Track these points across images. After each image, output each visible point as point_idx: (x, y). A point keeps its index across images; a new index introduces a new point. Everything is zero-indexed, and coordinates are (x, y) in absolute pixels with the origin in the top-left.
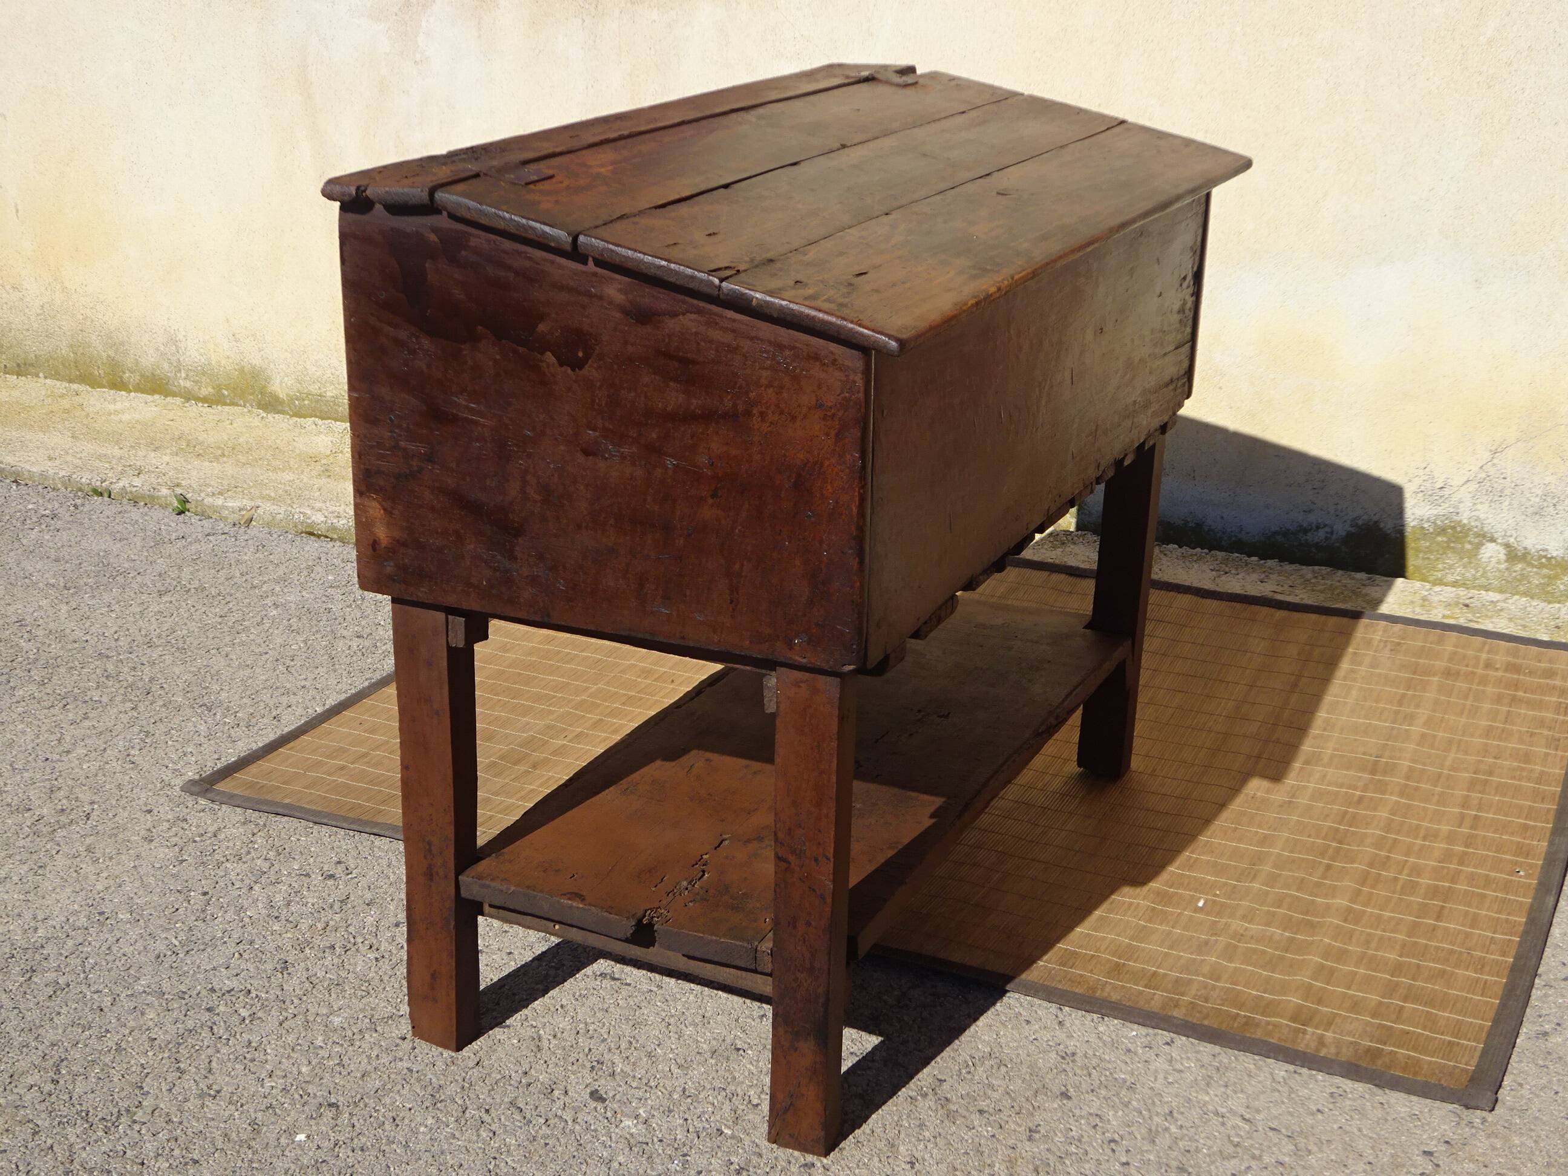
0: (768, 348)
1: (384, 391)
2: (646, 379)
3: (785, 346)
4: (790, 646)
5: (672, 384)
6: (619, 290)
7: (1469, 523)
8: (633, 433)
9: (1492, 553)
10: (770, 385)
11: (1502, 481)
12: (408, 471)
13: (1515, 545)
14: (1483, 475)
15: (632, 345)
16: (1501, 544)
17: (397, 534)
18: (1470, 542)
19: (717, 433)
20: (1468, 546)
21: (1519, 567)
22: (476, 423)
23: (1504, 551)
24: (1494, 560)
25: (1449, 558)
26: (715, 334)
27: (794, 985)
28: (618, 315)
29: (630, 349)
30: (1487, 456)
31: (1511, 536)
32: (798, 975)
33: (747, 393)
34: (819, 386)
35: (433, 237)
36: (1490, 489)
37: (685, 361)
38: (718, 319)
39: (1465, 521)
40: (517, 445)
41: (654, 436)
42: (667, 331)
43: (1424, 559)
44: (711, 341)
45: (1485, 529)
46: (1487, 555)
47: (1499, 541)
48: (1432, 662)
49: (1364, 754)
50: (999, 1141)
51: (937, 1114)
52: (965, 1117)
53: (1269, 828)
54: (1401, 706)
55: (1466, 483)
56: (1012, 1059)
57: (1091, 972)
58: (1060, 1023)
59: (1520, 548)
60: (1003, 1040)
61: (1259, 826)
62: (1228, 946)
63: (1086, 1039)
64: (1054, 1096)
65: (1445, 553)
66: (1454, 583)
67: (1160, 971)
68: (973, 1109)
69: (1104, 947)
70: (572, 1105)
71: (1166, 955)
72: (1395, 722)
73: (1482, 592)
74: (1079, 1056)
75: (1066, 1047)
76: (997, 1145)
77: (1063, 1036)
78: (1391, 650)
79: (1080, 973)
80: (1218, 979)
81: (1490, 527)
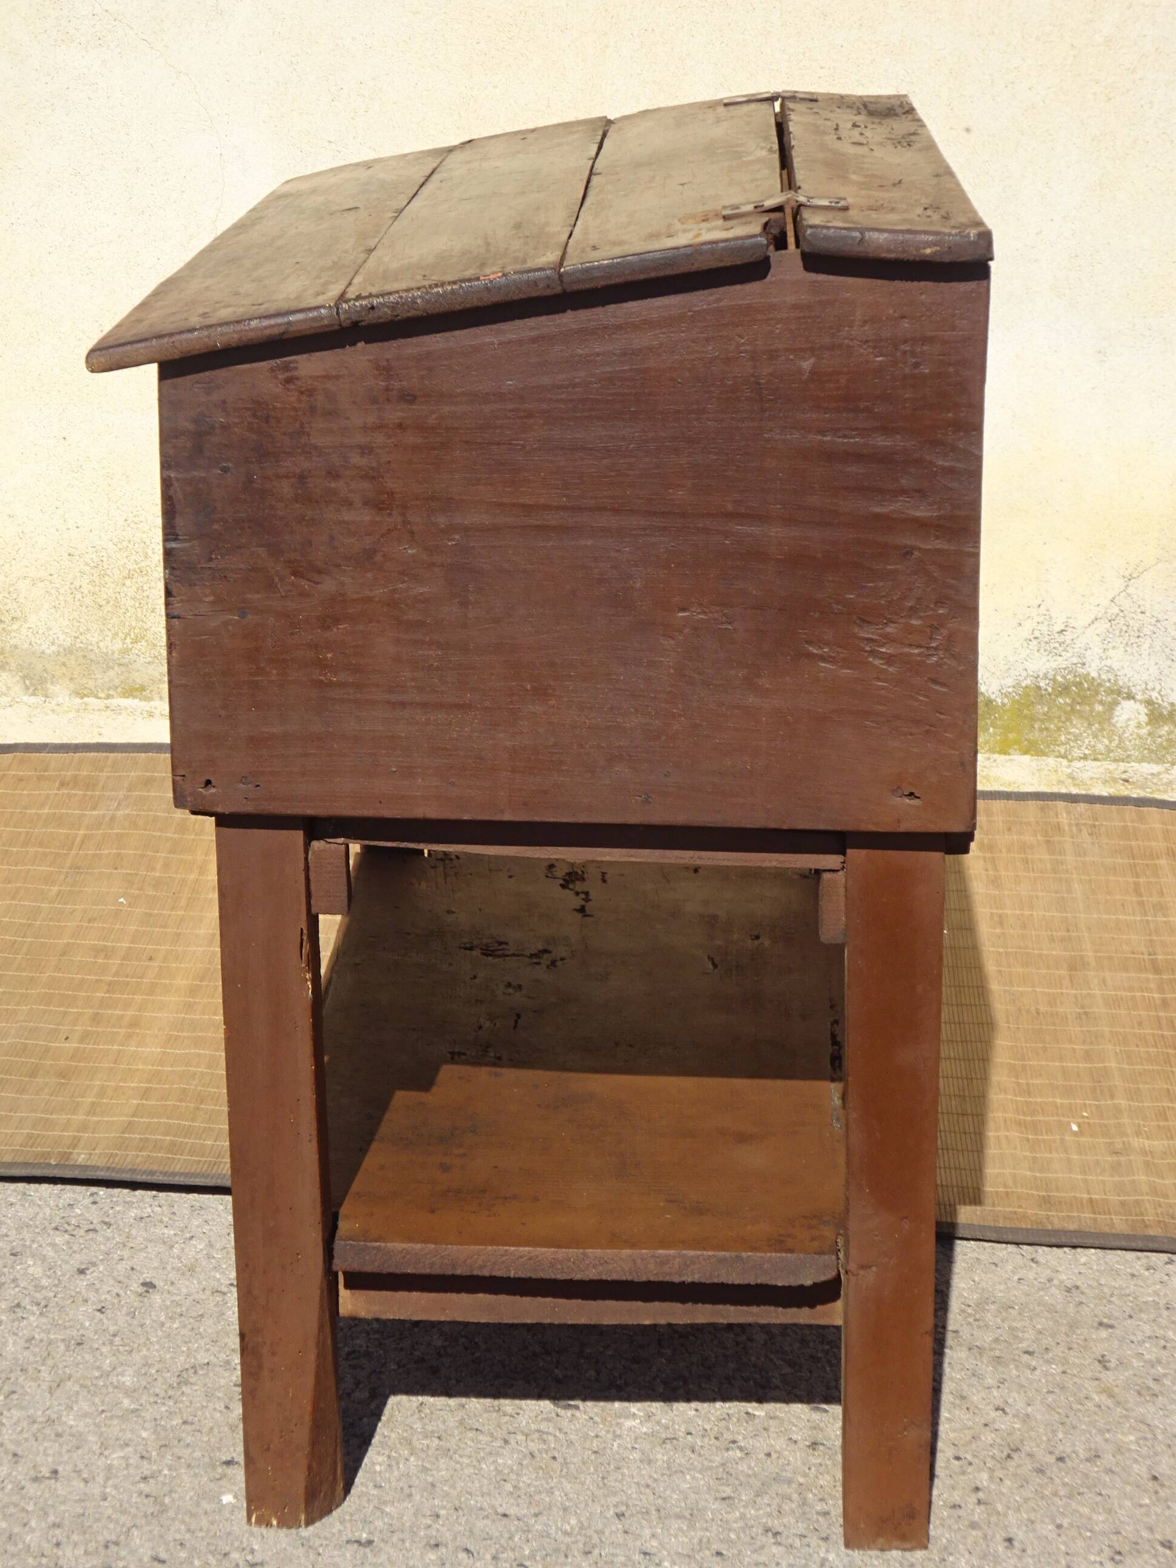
7: (1100, 675)
9: (1129, 714)
11: (1140, 616)
13: (1160, 701)
14: (1116, 610)
16: (1141, 701)
18: (1101, 702)
20: (1099, 708)
23: (1146, 711)
24: (1132, 724)
25: (1075, 726)
30: (1120, 584)
31: (1154, 689)
36: (1125, 628)
39: (1094, 674)
43: (1041, 730)
45: (1121, 683)
46: (1125, 717)
47: (1138, 697)
48: (1146, 843)
49: (1133, 953)
50: (1075, 1375)
51: (982, 1362)
52: (1014, 1360)
53: (1084, 1042)
54: (1141, 895)
55: (1093, 622)
56: (1013, 1301)
57: (1020, 1207)
58: (1032, 1260)
59: (1165, 704)
60: (983, 1284)
61: (1070, 1041)
62: (1147, 1164)
63: (1076, 1271)
64: (1092, 1327)
65: (1069, 720)
66: (1085, 758)
67: (1094, 1197)
68: (1017, 1352)
69: (1010, 1182)
70: (540, 1417)
71: (1085, 1181)
72: (1146, 915)
73: (1133, 764)
74: (1083, 1288)
75: (1061, 1282)
76: (1075, 1379)
77: (1048, 1272)
78: (1090, 834)
79: (1008, 1209)
80: (1166, 1196)
81: (1126, 680)
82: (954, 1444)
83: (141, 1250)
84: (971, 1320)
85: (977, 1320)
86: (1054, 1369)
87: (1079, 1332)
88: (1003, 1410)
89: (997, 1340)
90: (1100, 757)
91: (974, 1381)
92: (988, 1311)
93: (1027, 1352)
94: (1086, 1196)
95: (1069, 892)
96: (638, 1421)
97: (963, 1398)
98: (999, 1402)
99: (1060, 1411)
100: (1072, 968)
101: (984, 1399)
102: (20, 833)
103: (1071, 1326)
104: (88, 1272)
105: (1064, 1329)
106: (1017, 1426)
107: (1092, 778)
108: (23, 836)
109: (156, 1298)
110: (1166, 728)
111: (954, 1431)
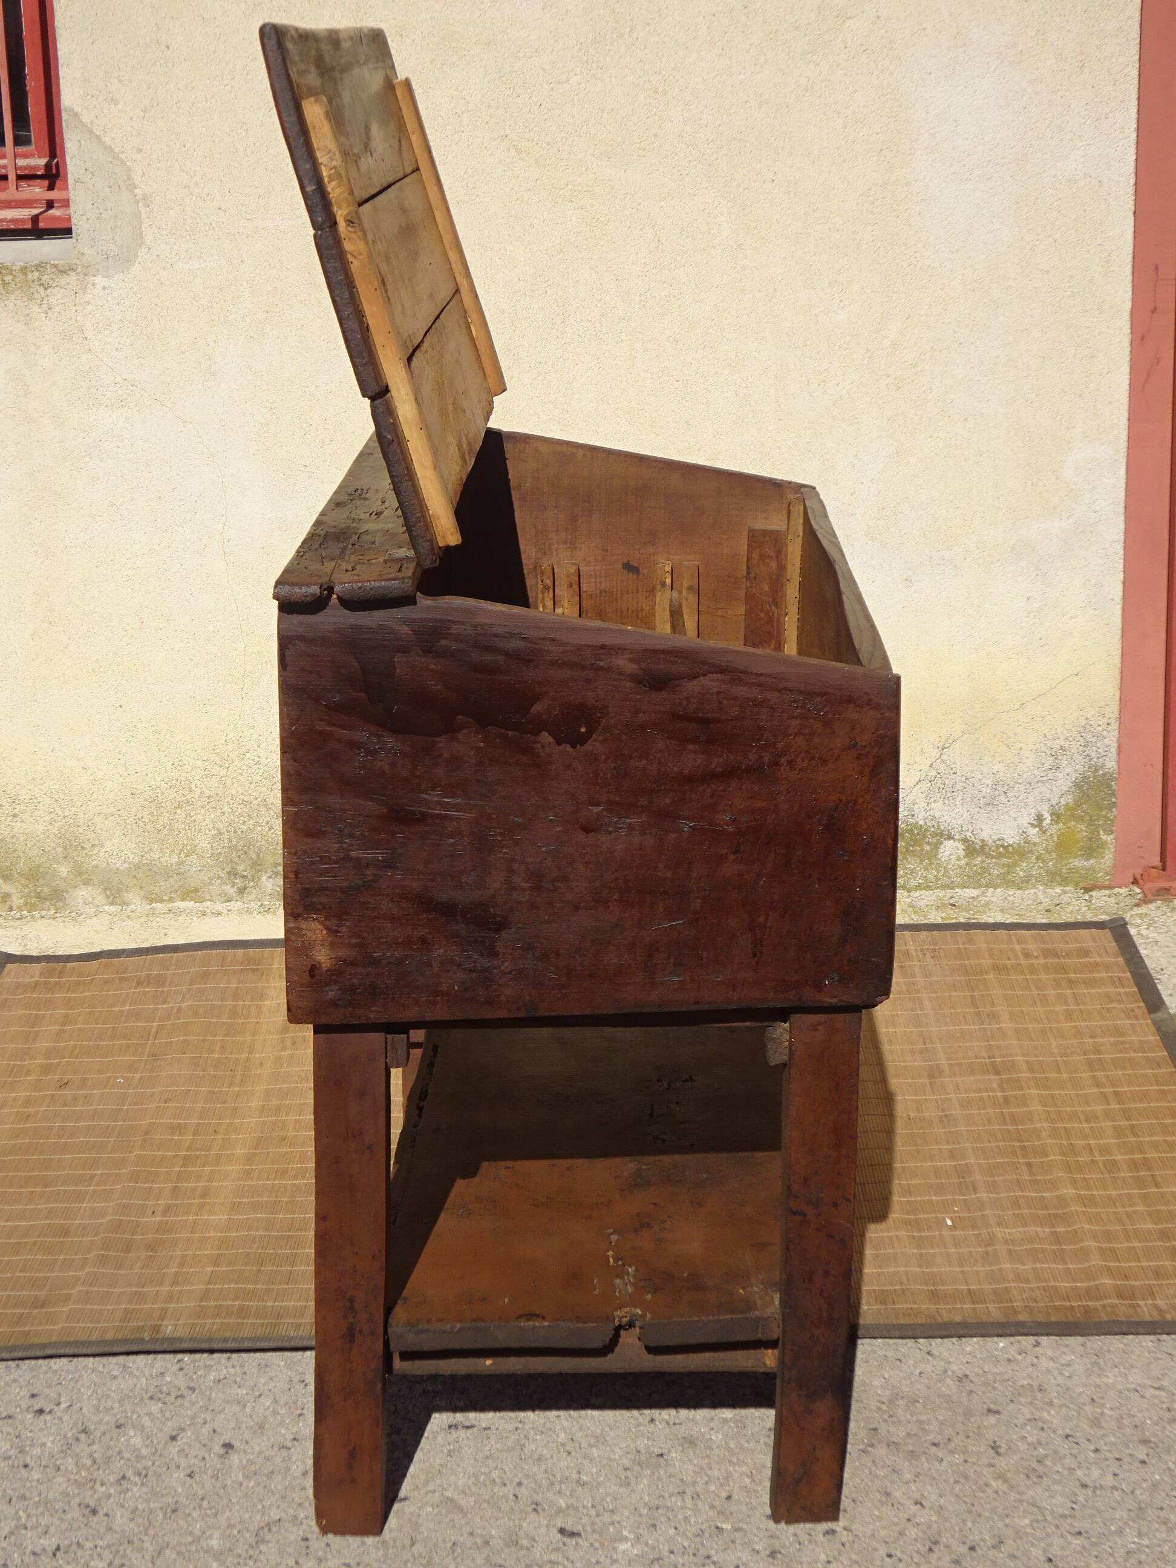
0: (797, 697)
1: (334, 801)
2: (660, 745)
3: (815, 693)
4: (819, 987)
5: (691, 747)
6: (630, 660)
7: (926, 823)
8: (643, 802)
9: (950, 850)
10: (799, 733)
11: (953, 776)
12: (360, 883)
13: (973, 839)
14: (934, 773)
15: (645, 712)
16: (959, 840)
17: (343, 953)
18: (929, 843)
19: (741, 789)
20: (927, 848)
22: (451, 818)
23: (963, 847)
24: (954, 857)
25: (910, 863)
26: (742, 691)
28: (630, 685)
29: (642, 717)
30: (935, 753)
31: (968, 830)
33: (774, 744)
34: (853, 728)
35: (405, 630)
36: (942, 786)
37: (704, 721)
38: (742, 676)
39: (921, 822)
40: (501, 834)
41: (668, 801)
42: (685, 694)
44: (735, 698)
45: (942, 827)
46: (947, 853)
47: (957, 837)
48: (976, 961)
49: (977, 1058)
50: (974, 1463)
51: (899, 1457)
52: (925, 1453)
53: (948, 1143)
54: (977, 1007)
55: (917, 783)
56: (917, 1395)
57: (915, 1303)
58: (928, 1353)
59: (977, 841)
60: (892, 1380)
61: (937, 1143)
62: (1010, 1252)
63: (964, 1361)
64: (983, 1414)
66: (919, 887)
67: (972, 1287)
68: (925, 1445)
69: (904, 1279)
70: (550, 1548)
71: (963, 1272)
72: (983, 1023)
73: (957, 890)
74: (972, 1376)
75: (953, 1372)
76: (976, 1468)
77: (942, 1363)
78: (933, 957)
79: (906, 1306)
80: (1028, 1281)
81: (946, 825)
82: (885, 1542)
83: (220, 1412)
84: (886, 1417)
85: (891, 1416)
86: (957, 1458)
87: (972, 1420)
88: (921, 1504)
89: (908, 1435)
90: (931, 884)
91: (895, 1477)
92: (899, 1406)
93: (934, 1444)
94: (965, 1287)
95: (922, 1009)
96: (629, 1544)
97: (887, 1494)
98: (917, 1496)
99: (967, 1500)
100: (931, 1076)
101: (904, 1494)
102: (108, 1028)
103: (965, 1415)
104: (179, 1438)
105: (960, 1418)
106: (934, 1518)
107: (927, 906)
108: (110, 1030)
109: (234, 1458)
110: (979, 859)
111: (884, 1528)
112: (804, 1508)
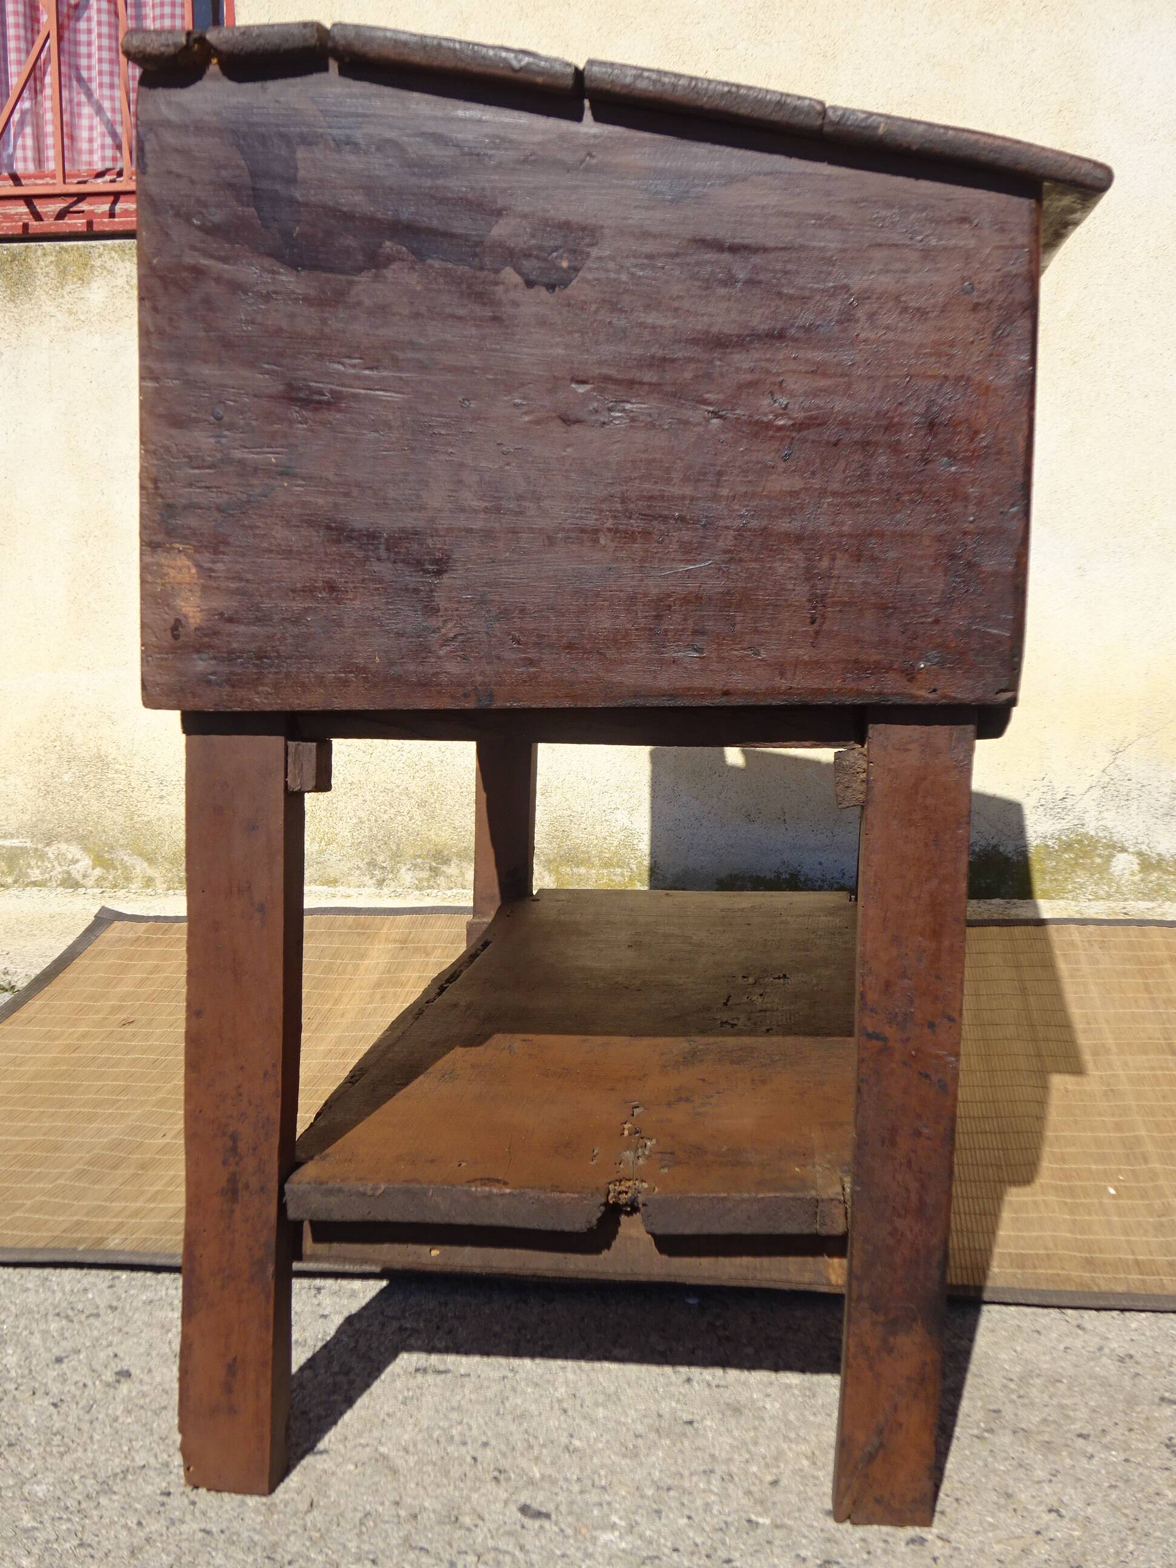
0: (882, 213)
1: (210, 372)
3: (911, 207)
4: (912, 675)
5: (722, 291)
7: (1097, 833)
8: (651, 378)
9: (1124, 865)
11: (1128, 783)
12: (244, 497)
13: (1148, 853)
14: (1107, 779)
16: (1133, 853)
18: (1100, 856)
19: (795, 358)
20: (1098, 860)
21: (1155, 875)
22: (373, 400)
23: (1137, 861)
24: (1127, 872)
25: (1079, 877)
27: (891, 1241)
30: (1109, 757)
31: (1143, 843)
32: (899, 1223)
34: (967, 263)
36: (1115, 793)
37: (745, 251)
39: (1092, 833)
40: (444, 426)
41: (688, 375)
42: (714, 207)
43: (1051, 881)
44: (789, 214)
45: (1115, 839)
46: (1120, 867)
47: (1131, 850)
48: (1151, 953)
49: (1150, 1038)
50: (1139, 1464)
51: (1029, 1449)
52: (1067, 1445)
53: (1113, 1115)
54: (1151, 993)
55: (1088, 790)
56: (1061, 1374)
57: (1063, 1269)
58: (1078, 1326)
59: (1154, 855)
60: (1027, 1356)
61: (1099, 1115)
63: (1128, 1338)
64: (1153, 1403)
65: (1074, 871)
66: (1090, 900)
67: (1140, 1257)
68: (1069, 1435)
69: (1051, 1245)
70: (502, 1530)
71: (1129, 1242)
72: (1157, 1007)
73: (1130, 902)
74: (1138, 1357)
75: (1113, 1350)
76: (1141, 1470)
77: (1097, 1339)
78: (1101, 948)
79: (1050, 1272)
81: (1119, 836)
82: (999, 1561)
84: (1014, 1397)
85: (1020, 1397)
86: (1115, 1456)
87: (1138, 1409)
88: (1057, 1511)
89: (1044, 1421)
90: (1102, 899)
91: (1021, 1473)
92: (1033, 1386)
93: (1080, 1436)
94: (1131, 1257)
96: (617, 1533)
97: (1009, 1496)
98: (1053, 1501)
99: (1127, 1511)
101: (1033, 1497)
103: (1129, 1402)
105: (1121, 1406)
106: (1076, 1533)
110: (1156, 875)
111: (999, 1542)
112: (878, 1501)
